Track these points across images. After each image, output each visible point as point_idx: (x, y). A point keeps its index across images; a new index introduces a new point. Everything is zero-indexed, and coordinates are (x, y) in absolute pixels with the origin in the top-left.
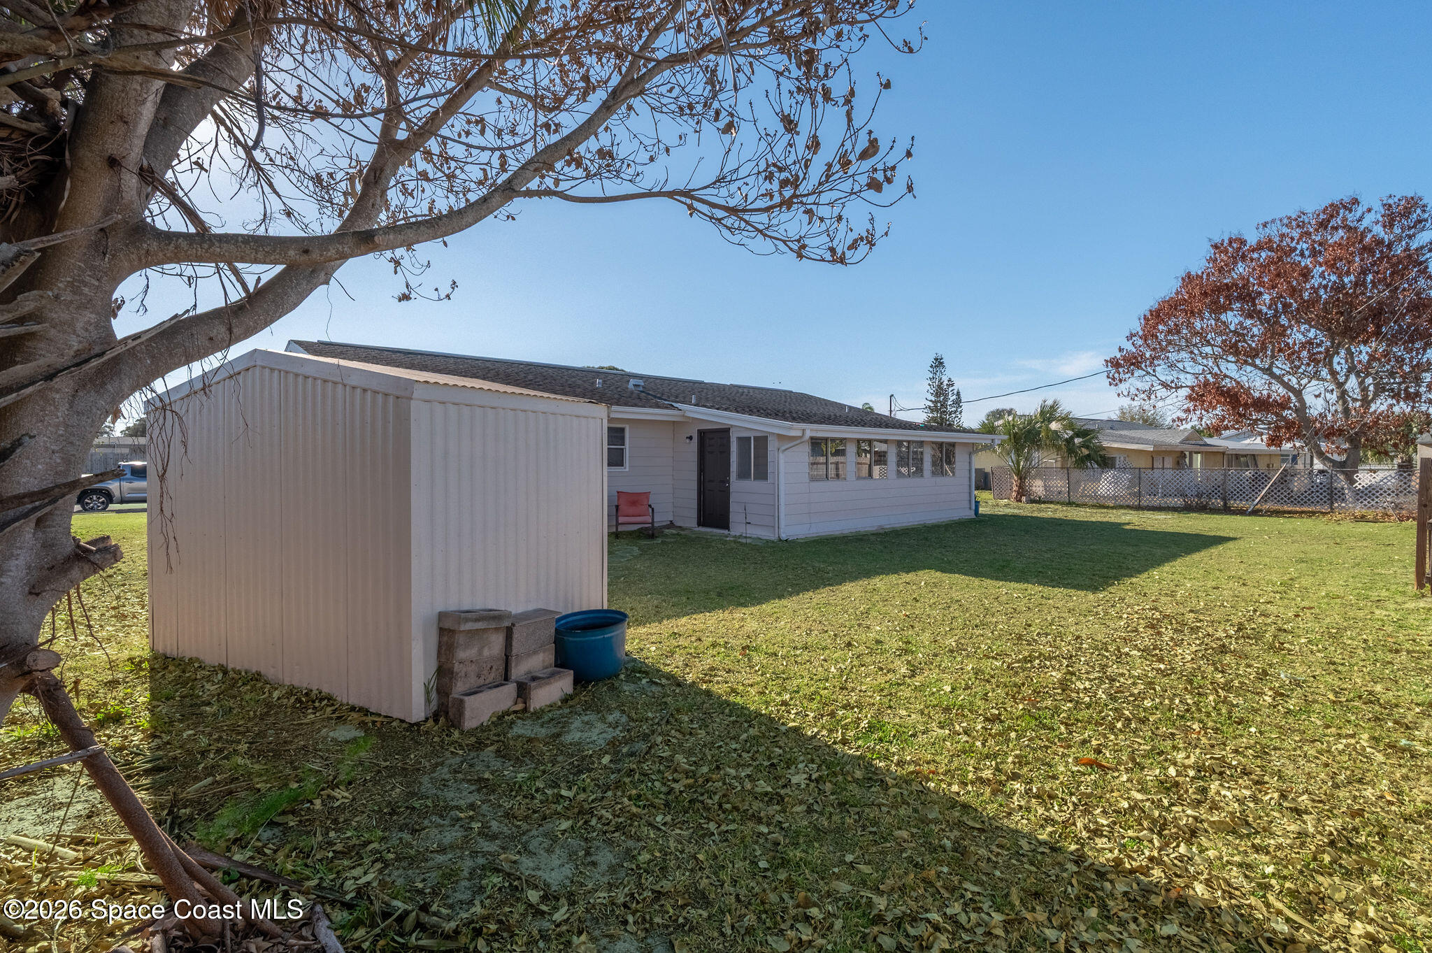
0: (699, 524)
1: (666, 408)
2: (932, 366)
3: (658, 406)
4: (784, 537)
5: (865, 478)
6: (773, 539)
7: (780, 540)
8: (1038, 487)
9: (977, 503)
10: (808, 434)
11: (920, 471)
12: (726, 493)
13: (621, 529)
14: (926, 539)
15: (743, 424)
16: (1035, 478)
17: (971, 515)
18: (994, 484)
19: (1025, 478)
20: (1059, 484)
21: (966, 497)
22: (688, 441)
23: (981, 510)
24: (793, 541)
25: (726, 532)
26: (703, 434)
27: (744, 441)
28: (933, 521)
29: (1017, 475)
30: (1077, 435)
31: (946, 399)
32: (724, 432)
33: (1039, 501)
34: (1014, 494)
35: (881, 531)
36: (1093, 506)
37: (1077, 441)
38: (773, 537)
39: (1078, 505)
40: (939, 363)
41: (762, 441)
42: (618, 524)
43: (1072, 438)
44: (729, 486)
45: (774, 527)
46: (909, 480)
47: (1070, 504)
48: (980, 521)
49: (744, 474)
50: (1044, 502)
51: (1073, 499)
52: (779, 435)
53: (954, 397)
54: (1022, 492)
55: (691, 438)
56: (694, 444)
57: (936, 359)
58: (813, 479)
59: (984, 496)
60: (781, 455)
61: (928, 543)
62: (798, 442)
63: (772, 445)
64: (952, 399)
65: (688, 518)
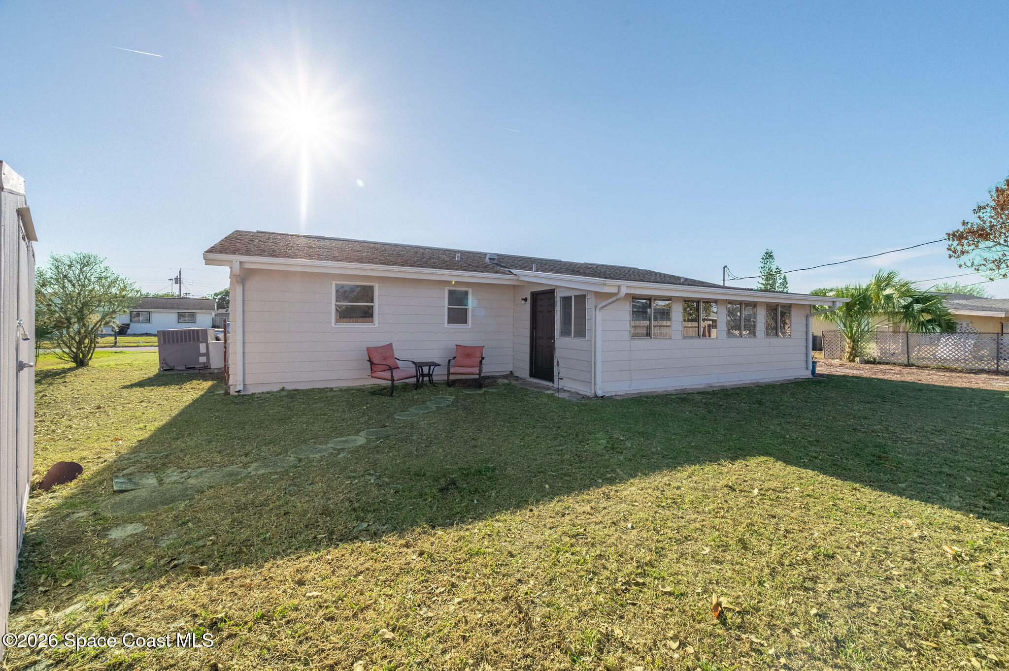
0: (531, 375)
1: (504, 273)
2: (763, 258)
3: (497, 272)
4: (600, 393)
5: (691, 337)
6: (589, 394)
7: (596, 396)
8: (872, 349)
9: (814, 363)
10: (624, 291)
11: (753, 333)
12: (551, 349)
13: (452, 377)
14: (760, 403)
15: (564, 283)
16: (869, 341)
17: (808, 374)
18: (825, 345)
19: (858, 341)
20: (896, 347)
21: (803, 357)
22: (523, 302)
23: (819, 370)
24: (610, 398)
25: (550, 384)
26: (535, 296)
27: (566, 300)
28: (767, 380)
29: (850, 338)
30: (917, 301)
31: (774, 282)
32: (550, 293)
33: (874, 362)
34: (847, 355)
35: (710, 390)
36: (939, 369)
37: (917, 307)
38: (590, 393)
39: (922, 367)
40: (769, 256)
41: (581, 299)
42: (449, 374)
43: (911, 304)
44: (554, 342)
45: (590, 383)
46: (740, 340)
47: (909, 365)
48: (819, 382)
49: (566, 332)
50: (880, 363)
51: (911, 361)
52: (596, 293)
53: (782, 281)
54: (854, 354)
55: (526, 300)
56: (528, 306)
57: (767, 253)
58: (635, 336)
59: (819, 356)
60: (598, 312)
61: (762, 409)
62: (614, 299)
63: (590, 302)
64: (779, 282)
65: (523, 369)
